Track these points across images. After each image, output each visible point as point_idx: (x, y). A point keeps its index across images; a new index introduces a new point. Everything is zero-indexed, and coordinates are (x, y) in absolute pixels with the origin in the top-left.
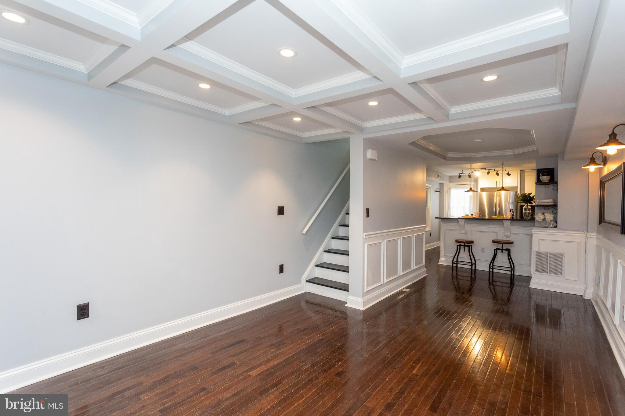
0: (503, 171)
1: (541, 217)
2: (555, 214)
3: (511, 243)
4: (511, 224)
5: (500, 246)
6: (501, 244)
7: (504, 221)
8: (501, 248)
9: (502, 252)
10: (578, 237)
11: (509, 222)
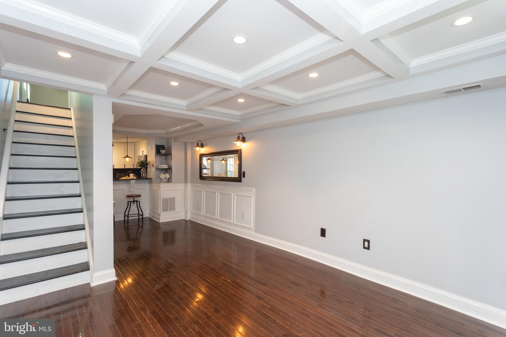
0: (127, 143)
1: (164, 176)
2: (171, 174)
3: (140, 196)
4: (136, 183)
5: (131, 199)
6: (133, 198)
7: (131, 181)
8: (133, 201)
9: (134, 203)
10: (181, 186)
11: (135, 181)
